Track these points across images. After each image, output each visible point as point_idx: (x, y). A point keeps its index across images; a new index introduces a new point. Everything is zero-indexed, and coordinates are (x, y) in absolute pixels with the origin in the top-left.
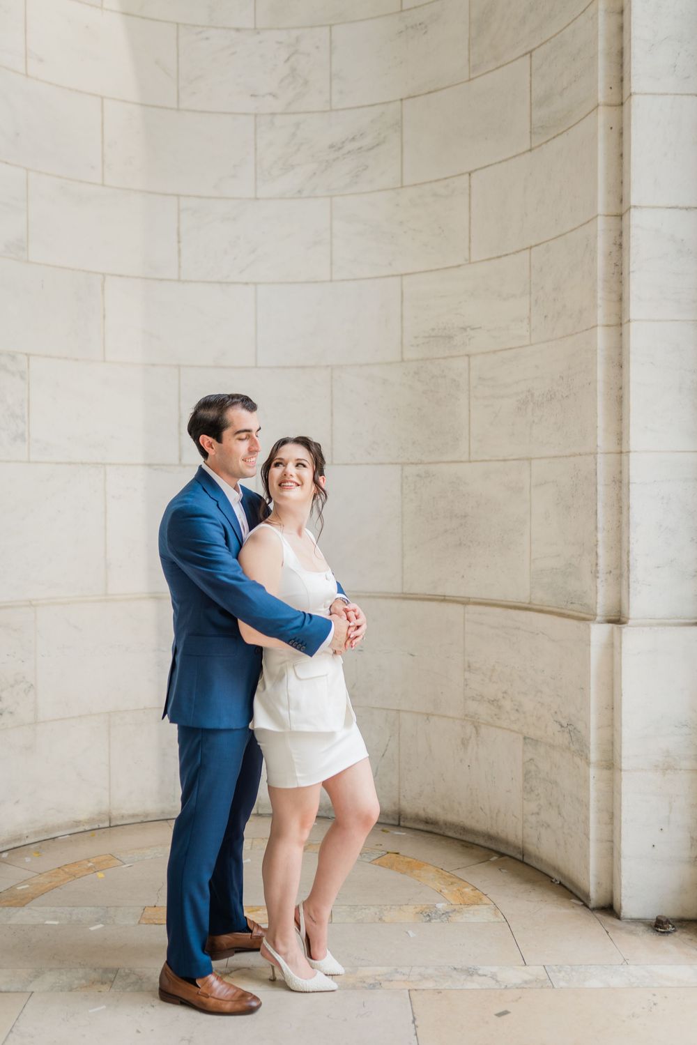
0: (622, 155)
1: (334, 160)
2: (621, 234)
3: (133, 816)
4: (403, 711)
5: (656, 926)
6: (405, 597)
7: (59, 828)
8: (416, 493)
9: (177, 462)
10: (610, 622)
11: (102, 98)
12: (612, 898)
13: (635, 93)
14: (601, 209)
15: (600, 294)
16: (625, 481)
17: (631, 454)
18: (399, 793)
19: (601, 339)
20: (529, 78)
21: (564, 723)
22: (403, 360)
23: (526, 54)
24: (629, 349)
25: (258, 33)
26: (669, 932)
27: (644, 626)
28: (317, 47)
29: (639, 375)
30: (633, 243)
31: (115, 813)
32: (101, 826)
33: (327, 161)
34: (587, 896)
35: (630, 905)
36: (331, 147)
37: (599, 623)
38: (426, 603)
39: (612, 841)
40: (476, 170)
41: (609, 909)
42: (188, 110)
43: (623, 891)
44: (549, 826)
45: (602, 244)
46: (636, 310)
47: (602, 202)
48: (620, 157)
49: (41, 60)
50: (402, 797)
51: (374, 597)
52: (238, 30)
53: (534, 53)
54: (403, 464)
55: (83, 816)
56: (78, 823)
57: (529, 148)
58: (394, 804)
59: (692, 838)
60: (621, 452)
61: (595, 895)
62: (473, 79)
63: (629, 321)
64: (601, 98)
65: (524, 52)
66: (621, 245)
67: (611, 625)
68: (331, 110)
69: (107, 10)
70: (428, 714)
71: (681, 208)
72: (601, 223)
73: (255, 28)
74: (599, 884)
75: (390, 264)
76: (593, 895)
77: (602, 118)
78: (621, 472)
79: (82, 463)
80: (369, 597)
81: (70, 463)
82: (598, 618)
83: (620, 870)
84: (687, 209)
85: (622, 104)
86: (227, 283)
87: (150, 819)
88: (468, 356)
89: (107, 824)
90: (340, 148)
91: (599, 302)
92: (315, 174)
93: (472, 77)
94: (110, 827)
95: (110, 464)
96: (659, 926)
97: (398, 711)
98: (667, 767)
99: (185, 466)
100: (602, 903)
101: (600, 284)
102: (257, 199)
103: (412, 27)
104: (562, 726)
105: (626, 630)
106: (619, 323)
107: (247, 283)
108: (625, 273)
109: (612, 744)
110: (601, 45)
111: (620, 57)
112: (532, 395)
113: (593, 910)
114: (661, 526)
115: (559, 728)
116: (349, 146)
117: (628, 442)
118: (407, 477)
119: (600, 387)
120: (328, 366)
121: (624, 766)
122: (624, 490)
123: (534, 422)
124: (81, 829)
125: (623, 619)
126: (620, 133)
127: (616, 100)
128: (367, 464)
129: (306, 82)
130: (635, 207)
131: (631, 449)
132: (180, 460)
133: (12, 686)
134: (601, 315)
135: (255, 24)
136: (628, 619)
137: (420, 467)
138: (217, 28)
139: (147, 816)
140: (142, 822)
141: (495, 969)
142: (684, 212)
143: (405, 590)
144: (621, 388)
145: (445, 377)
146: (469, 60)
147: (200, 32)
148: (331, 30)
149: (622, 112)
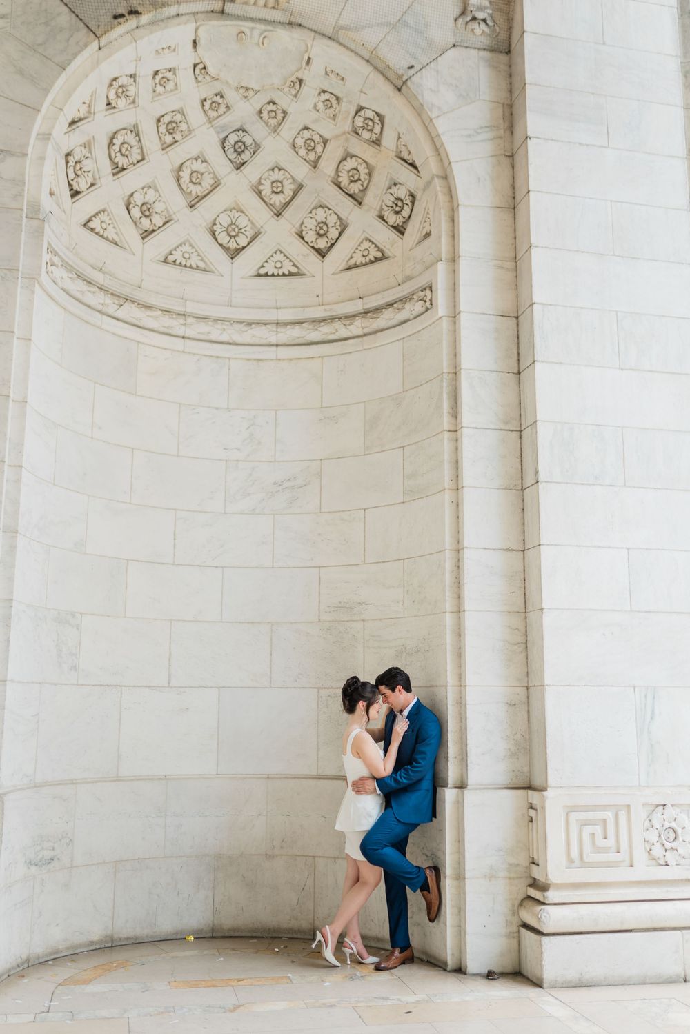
0: (458, 517)
1: (276, 492)
2: (459, 561)
3: (127, 939)
4: (317, 857)
5: (488, 976)
6: (319, 778)
7: (80, 946)
8: (327, 708)
9: (167, 685)
10: (456, 788)
11: (133, 449)
12: (461, 964)
13: (466, 487)
14: (448, 546)
15: (448, 594)
16: (464, 703)
17: (467, 687)
18: (314, 916)
19: (449, 619)
20: (402, 461)
21: (429, 854)
22: (319, 621)
23: (400, 447)
24: (464, 627)
25: (230, 411)
26: (495, 979)
27: (477, 789)
28: (267, 423)
29: (470, 642)
30: (466, 567)
31: (116, 936)
32: (106, 946)
33: (272, 492)
34: (446, 963)
35: (473, 966)
36: (275, 483)
37: (450, 788)
38: (335, 781)
39: (460, 926)
40: (369, 508)
41: (460, 970)
42: (183, 457)
43: (468, 956)
44: (419, 924)
45: (449, 565)
46: (468, 605)
47: (448, 542)
48: (458, 518)
49: (100, 428)
50: (316, 918)
51: (298, 778)
52: (217, 408)
53: (405, 448)
54: (318, 689)
55: (95, 938)
56: (92, 943)
57: (402, 501)
58: (310, 924)
59: (507, 921)
60: (461, 686)
61: (451, 962)
62: (367, 454)
63: (464, 611)
64: (447, 486)
65: (399, 446)
66: (458, 567)
67: (457, 790)
68: (275, 461)
69: (138, 395)
70: (335, 858)
71: (491, 550)
72: (448, 554)
73: (228, 408)
74: (453, 954)
75: (312, 560)
76: (450, 962)
77: (448, 496)
78: (461, 698)
79: (108, 686)
80: (295, 778)
81: (101, 685)
82: (449, 786)
83: (465, 943)
84: (494, 550)
85: (458, 489)
86: (204, 566)
87: (138, 942)
88: (364, 621)
89: (110, 945)
90: (280, 485)
91: (447, 598)
92: (264, 499)
93: (367, 453)
94: (112, 947)
95: (125, 686)
96: (490, 975)
97: (314, 857)
98: (491, 877)
99: (171, 687)
100: (455, 967)
101: (447, 588)
102: (225, 513)
103: (328, 418)
104: (427, 856)
105: (466, 791)
106: (459, 611)
107: (217, 567)
108: (461, 583)
109: (459, 863)
110: (446, 457)
111: (457, 464)
112: (406, 648)
113: (450, 971)
114: (484, 729)
115: (425, 857)
116: (286, 485)
117: (465, 680)
118: (321, 697)
119: (449, 647)
120: (269, 622)
121: (467, 876)
122: (463, 707)
123: (406, 665)
124: (93, 948)
125: (464, 786)
126: (457, 505)
127: (455, 487)
128: (295, 688)
129: (259, 443)
130: (466, 548)
131: (467, 684)
132: (169, 683)
133: (60, 840)
134: (449, 606)
135: (228, 405)
136: (467, 785)
137: (331, 690)
138: (204, 407)
139: (136, 939)
140: (133, 944)
141: (398, 997)
142: (492, 551)
143: (319, 773)
144: (460, 648)
145: (348, 633)
146: (364, 443)
147: (194, 409)
148: (276, 413)
149: (458, 494)
